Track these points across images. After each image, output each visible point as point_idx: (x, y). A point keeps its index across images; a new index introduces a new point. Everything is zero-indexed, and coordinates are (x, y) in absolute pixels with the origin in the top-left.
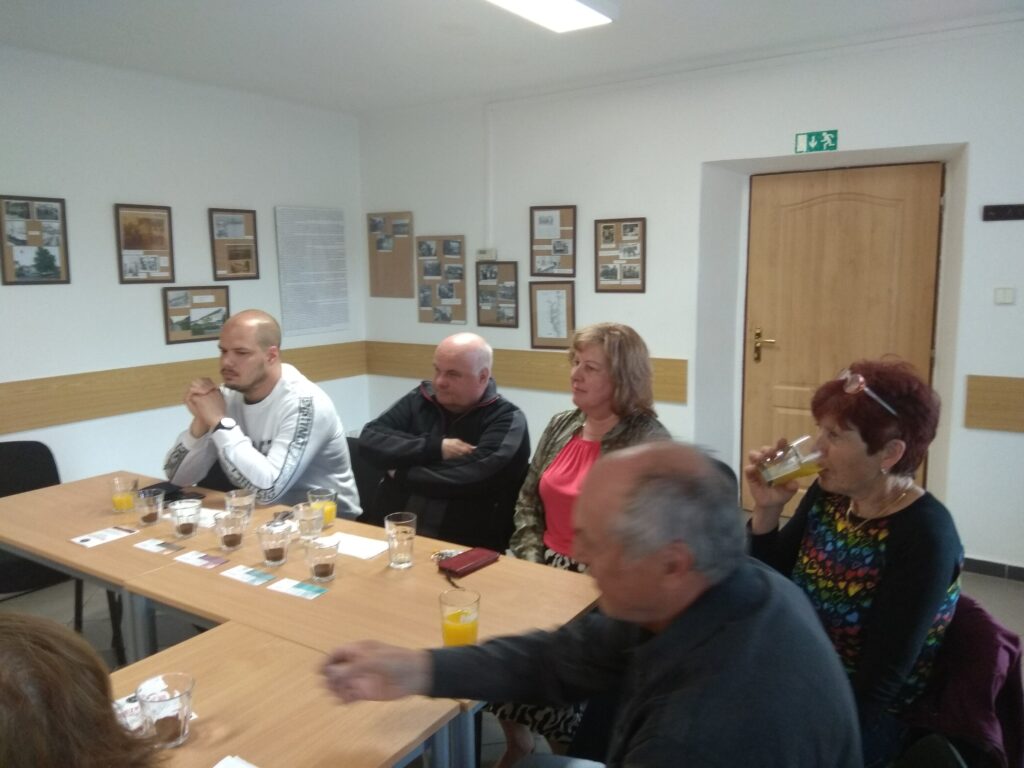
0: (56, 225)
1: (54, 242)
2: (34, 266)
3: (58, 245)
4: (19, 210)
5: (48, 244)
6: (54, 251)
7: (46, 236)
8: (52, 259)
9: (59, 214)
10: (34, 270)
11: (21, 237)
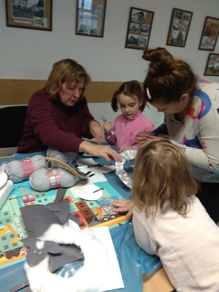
0: (187, 23)
1: (185, 30)
2: (177, 39)
3: (186, 31)
4: (179, 15)
5: (183, 31)
6: (184, 34)
7: (183, 27)
8: (182, 36)
9: (189, 18)
10: (176, 40)
11: (176, 27)
